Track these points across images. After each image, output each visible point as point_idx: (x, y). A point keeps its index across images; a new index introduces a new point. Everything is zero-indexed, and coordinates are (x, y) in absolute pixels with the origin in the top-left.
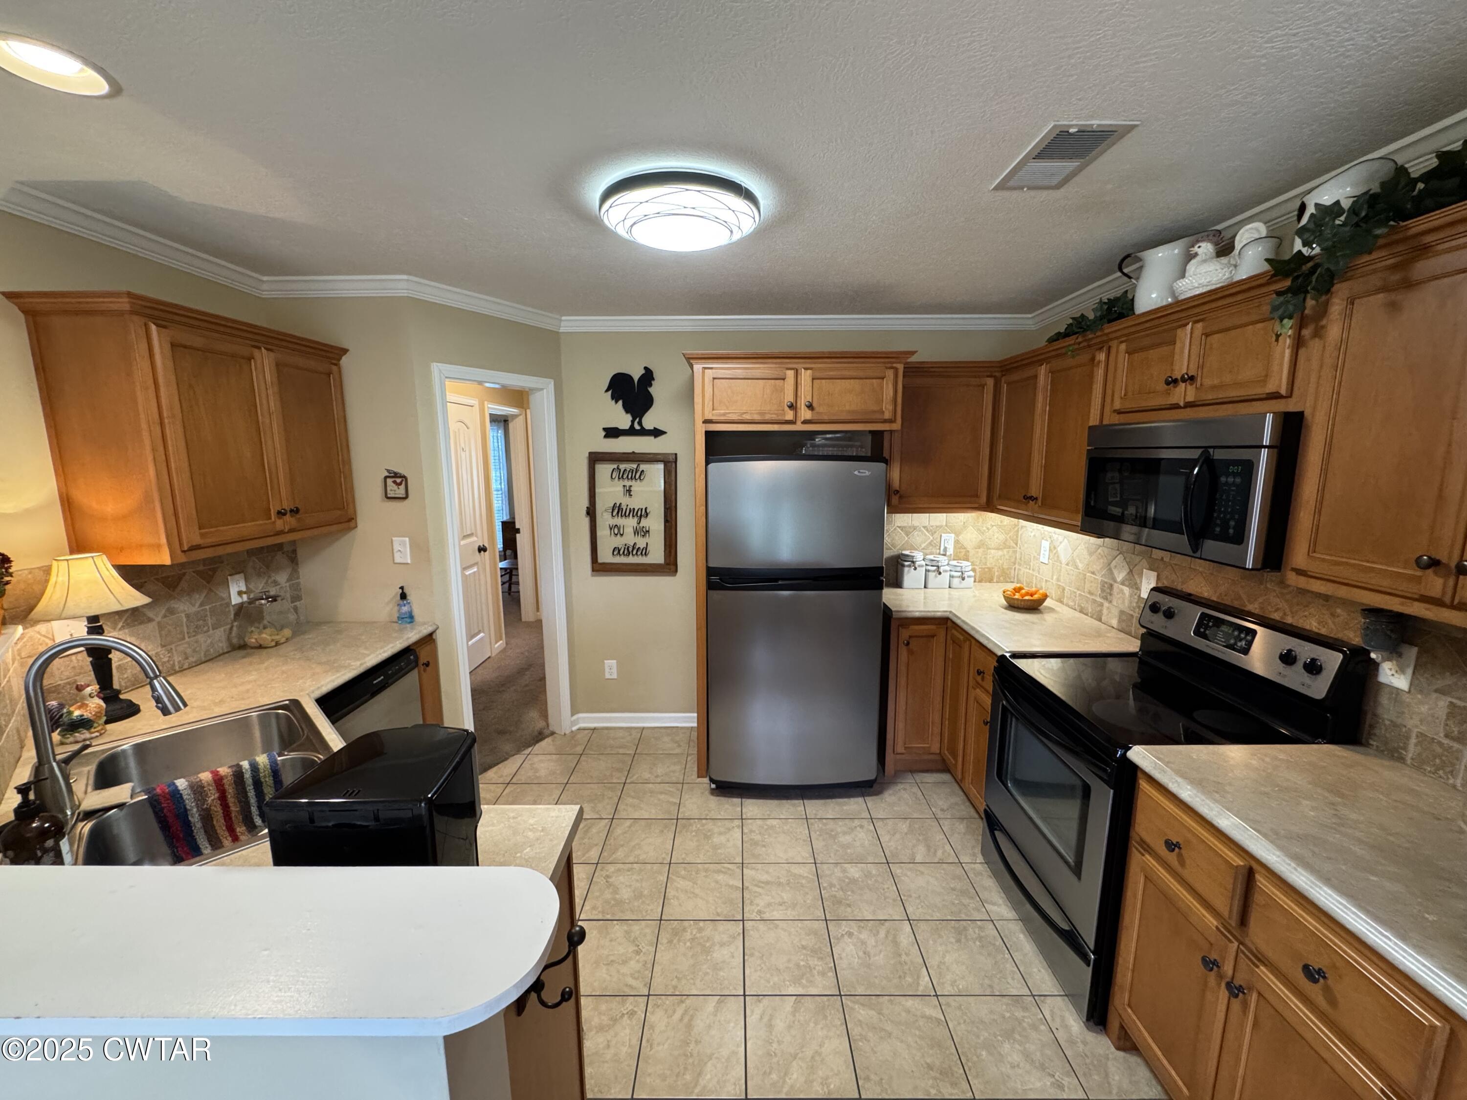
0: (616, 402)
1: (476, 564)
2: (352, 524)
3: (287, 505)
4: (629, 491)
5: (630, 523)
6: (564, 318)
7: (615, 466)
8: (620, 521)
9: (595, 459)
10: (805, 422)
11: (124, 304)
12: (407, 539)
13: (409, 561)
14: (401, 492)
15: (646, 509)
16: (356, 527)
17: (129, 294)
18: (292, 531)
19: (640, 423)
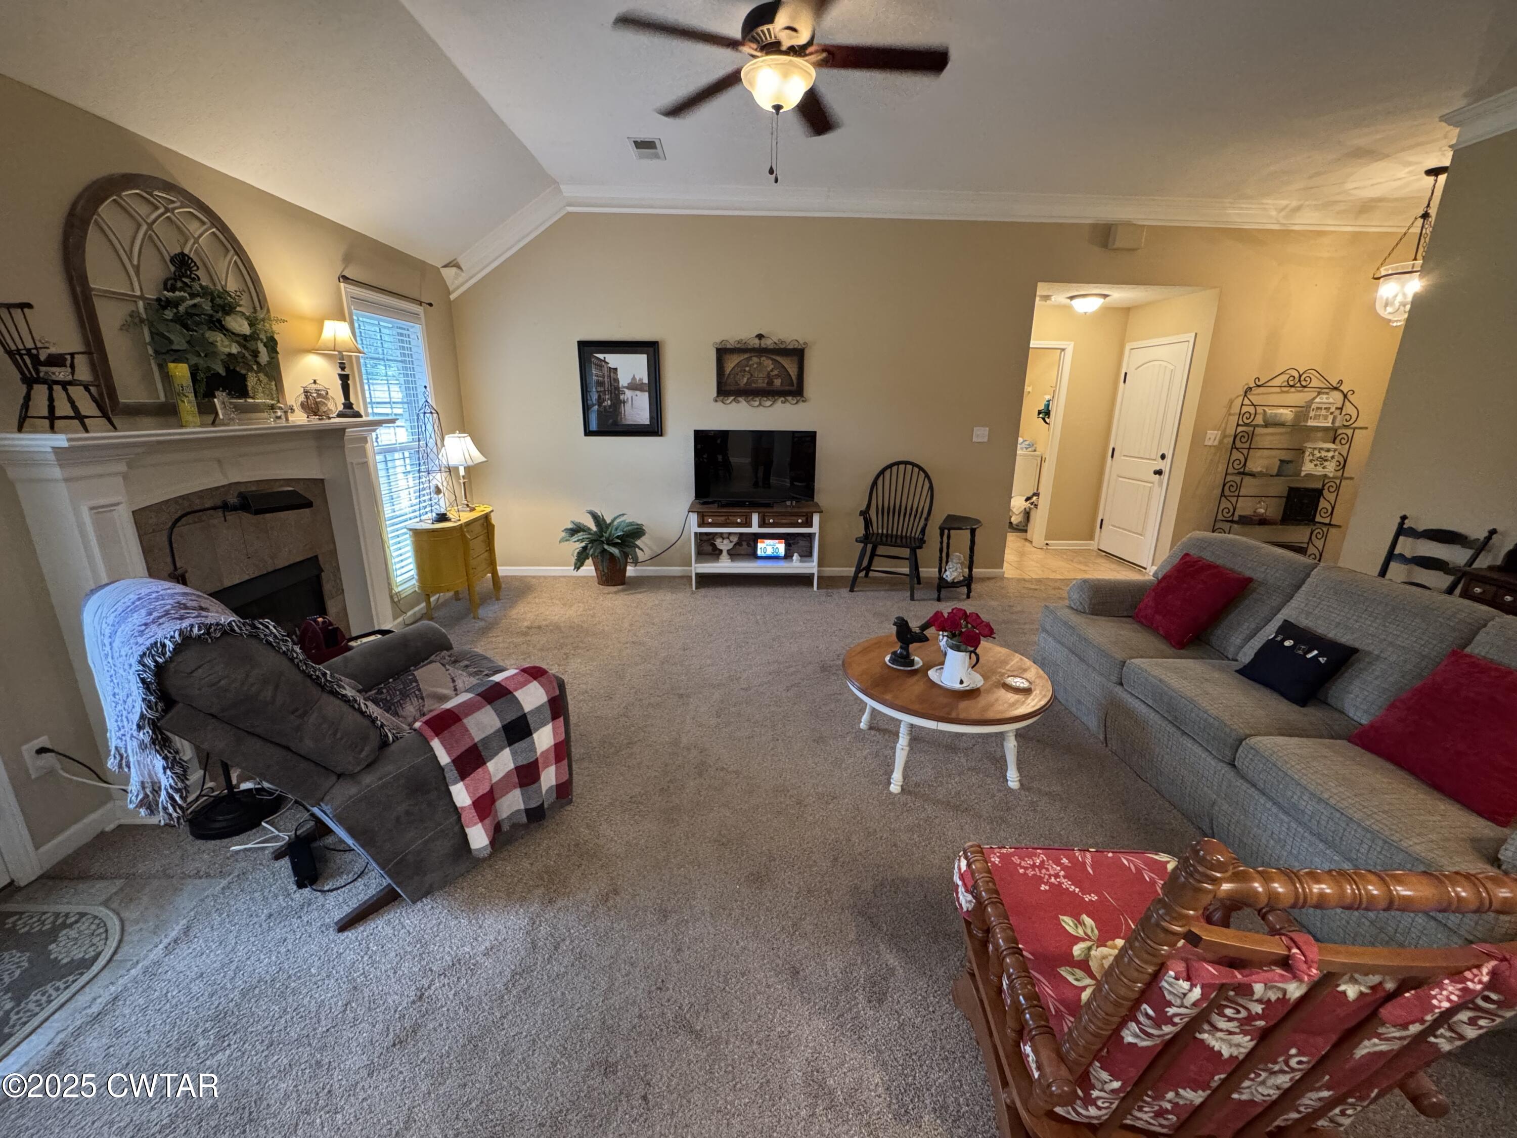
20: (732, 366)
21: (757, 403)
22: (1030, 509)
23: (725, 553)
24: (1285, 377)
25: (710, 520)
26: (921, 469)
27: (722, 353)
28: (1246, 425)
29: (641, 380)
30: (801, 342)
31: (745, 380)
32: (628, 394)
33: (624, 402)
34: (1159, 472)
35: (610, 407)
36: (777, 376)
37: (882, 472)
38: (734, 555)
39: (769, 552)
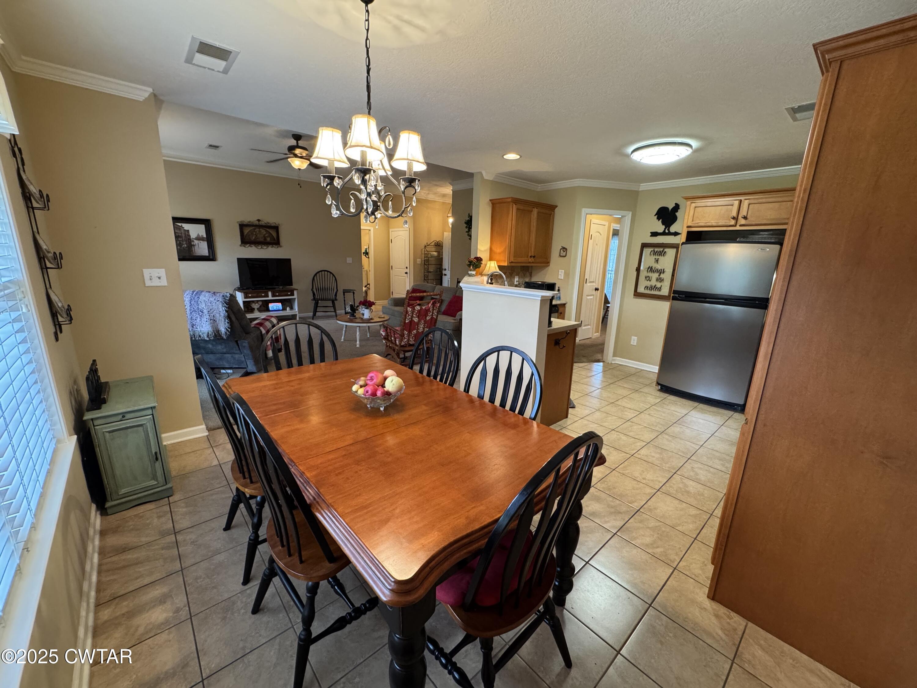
0: (659, 220)
1: (593, 295)
2: (548, 264)
3: (533, 255)
4: (657, 261)
5: (655, 276)
6: (641, 185)
7: (653, 249)
8: (650, 274)
9: (644, 246)
10: (741, 226)
11: (510, 200)
12: (563, 271)
13: (562, 278)
14: (564, 254)
15: (664, 269)
16: (549, 266)
17: (512, 198)
18: (533, 263)
19: (669, 230)
20: (247, 231)
21: (260, 247)
22: (367, 290)
23: (256, 309)
24: (434, 243)
25: (250, 295)
26: (331, 273)
27: (242, 226)
28: (426, 257)
29: (202, 236)
30: (277, 224)
31: (254, 238)
32: (196, 242)
33: (194, 246)
34: (406, 273)
35: (186, 247)
36: (268, 237)
37: (316, 274)
38: (260, 310)
39: (275, 308)
